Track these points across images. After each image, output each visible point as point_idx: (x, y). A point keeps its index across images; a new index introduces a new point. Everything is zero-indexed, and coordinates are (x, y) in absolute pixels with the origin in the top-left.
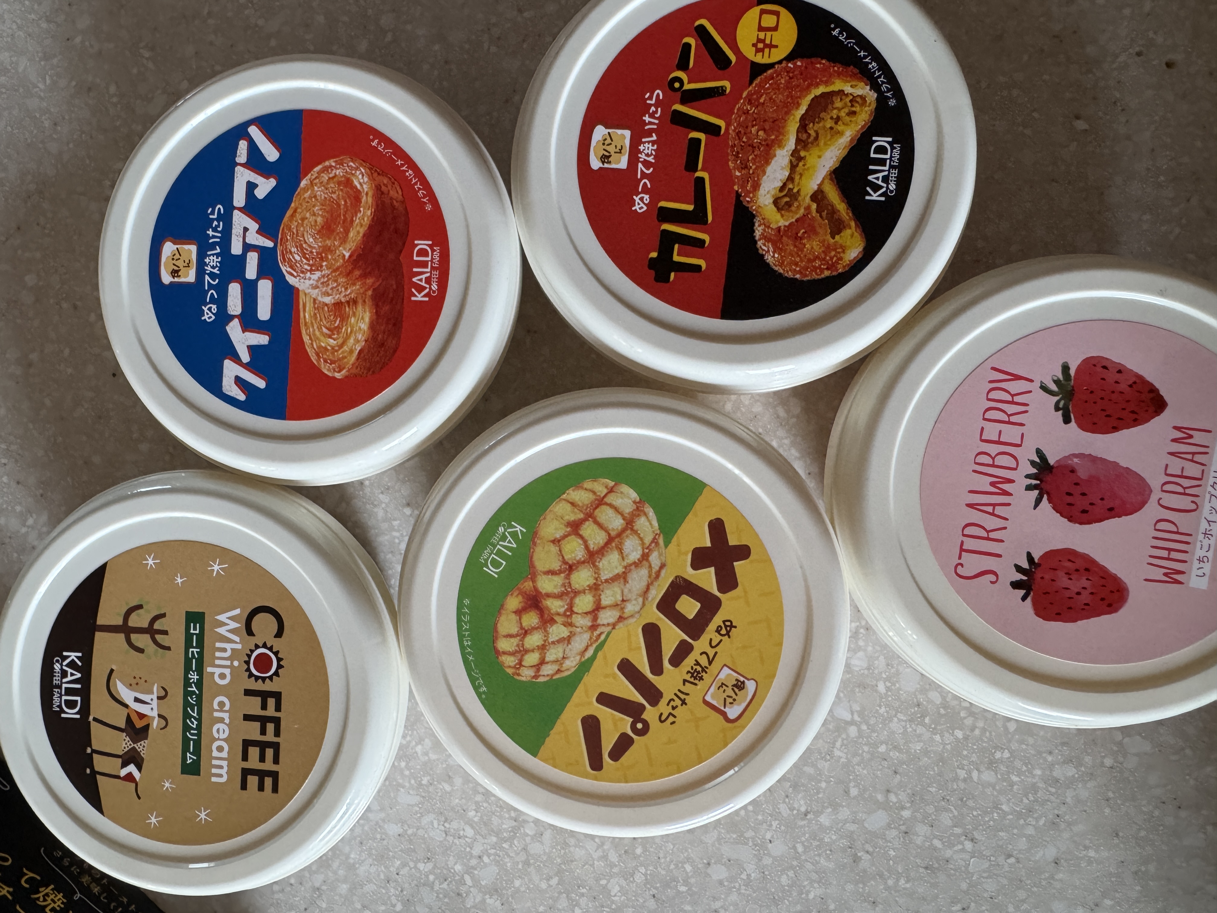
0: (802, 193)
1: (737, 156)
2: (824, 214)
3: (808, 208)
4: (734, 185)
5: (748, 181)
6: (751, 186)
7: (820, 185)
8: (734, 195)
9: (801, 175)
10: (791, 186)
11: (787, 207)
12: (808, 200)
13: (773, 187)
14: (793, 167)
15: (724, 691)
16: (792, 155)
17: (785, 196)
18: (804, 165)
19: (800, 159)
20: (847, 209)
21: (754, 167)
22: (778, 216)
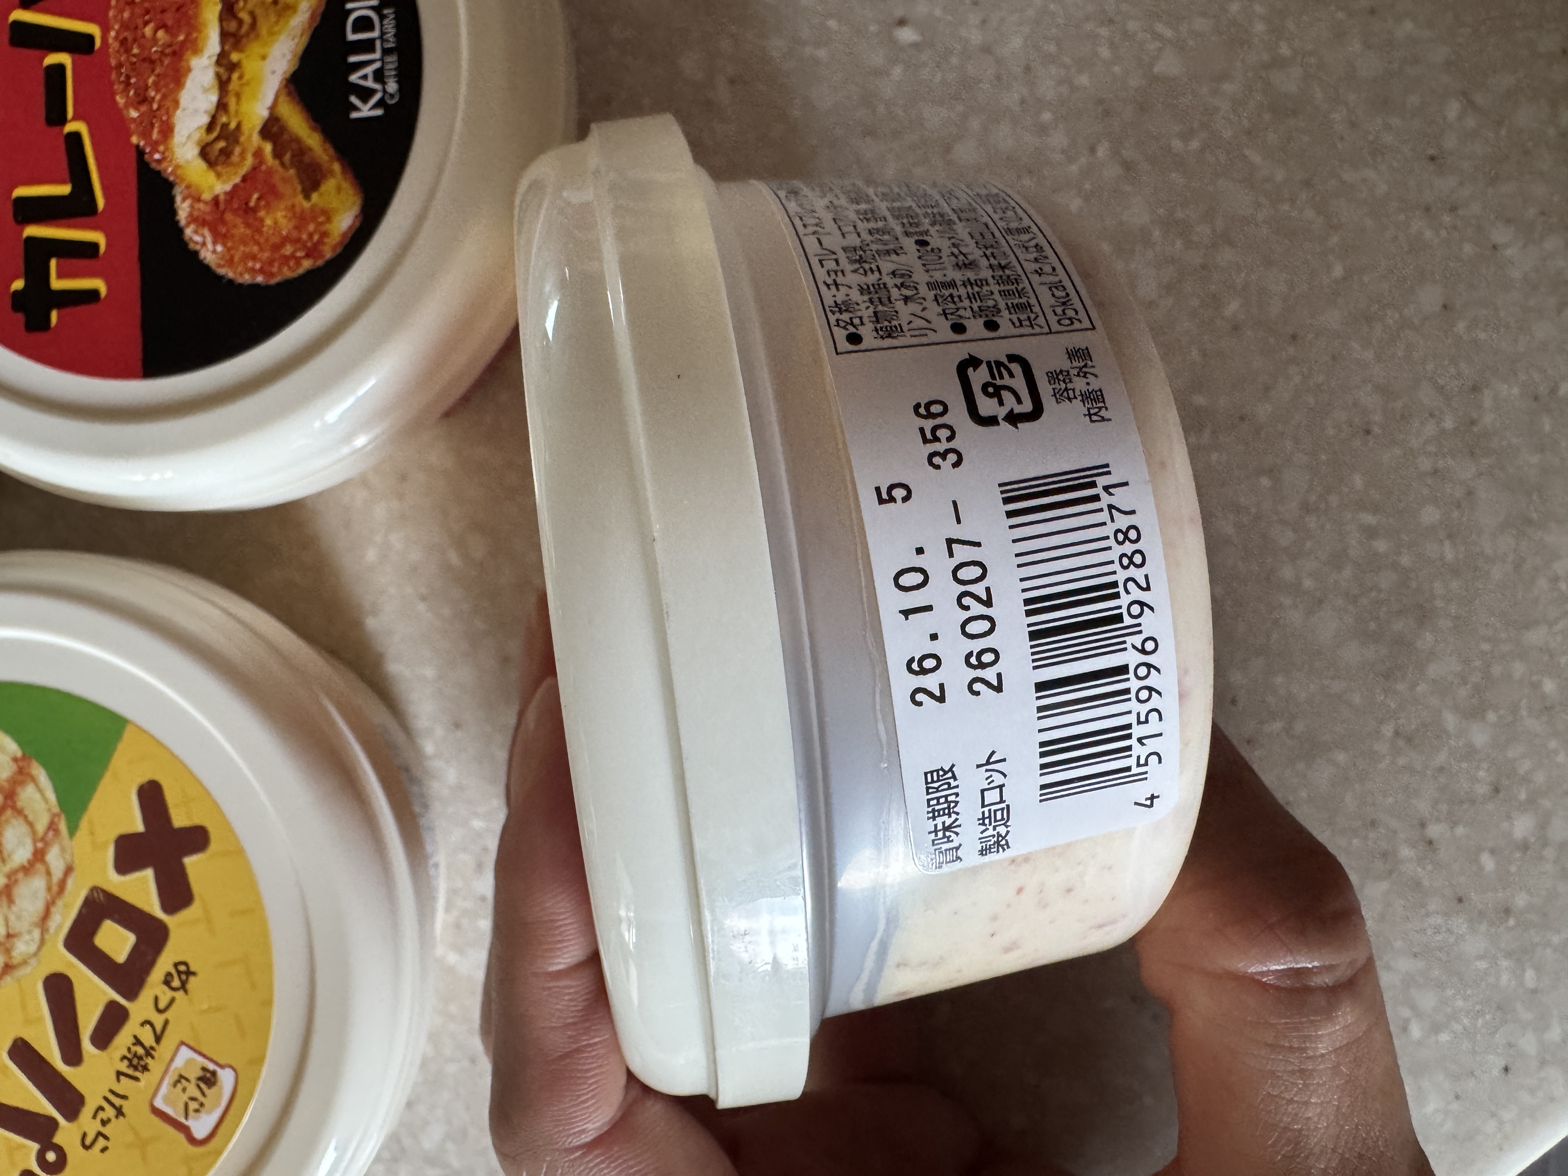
0: (245, 127)
1: (127, 84)
2: (287, 157)
3: (258, 154)
4: (131, 136)
5: (152, 125)
6: (159, 132)
7: (272, 108)
8: (133, 154)
9: (238, 96)
10: (224, 119)
11: (223, 158)
12: (256, 139)
13: (196, 126)
14: (223, 84)
15: (184, 1090)
16: (218, 63)
17: (217, 139)
18: (241, 77)
19: (233, 67)
20: (324, 142)
21: (158, 97)
22: (211, 177)
